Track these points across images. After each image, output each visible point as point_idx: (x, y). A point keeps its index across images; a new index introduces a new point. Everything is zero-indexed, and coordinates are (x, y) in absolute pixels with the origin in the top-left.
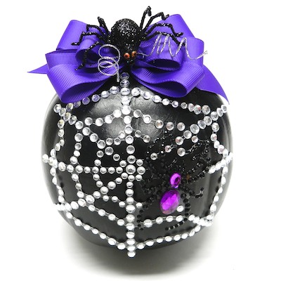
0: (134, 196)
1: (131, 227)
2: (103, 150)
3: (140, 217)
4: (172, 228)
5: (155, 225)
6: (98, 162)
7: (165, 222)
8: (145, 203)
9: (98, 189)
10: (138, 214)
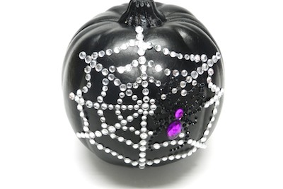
0: (147, 127)
1: (143, 149)
2: (124, 92)
3: (151, 141)
4: (175, 149)
5: (162, 148)
6: (120, 101)
7: (170, 145)
8: (155, 131)
9: (119, 121)
10: (149, 139)
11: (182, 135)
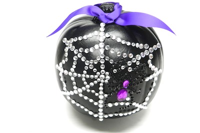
0: (103, 91)
1: (101, 106)
2: (88, 66)
3: (106, 101)
4: (123, 108)
5: (114, 106)
6: (85, 72)
7: (119, 105)
8: (109, 95)
9: (85, 86)
11: (128, 99)
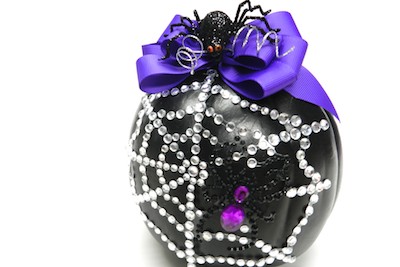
0: (195, 202)
1: (189, 235)
2: (168, 145)
3: (201, 227)
4: (235, 249)
5: (214, 240)
6: (162, 157)
7: (226, 240)
8: (205, 212)
9: (161, 186)
10: (198, 223)
11: (245, 229)
